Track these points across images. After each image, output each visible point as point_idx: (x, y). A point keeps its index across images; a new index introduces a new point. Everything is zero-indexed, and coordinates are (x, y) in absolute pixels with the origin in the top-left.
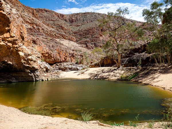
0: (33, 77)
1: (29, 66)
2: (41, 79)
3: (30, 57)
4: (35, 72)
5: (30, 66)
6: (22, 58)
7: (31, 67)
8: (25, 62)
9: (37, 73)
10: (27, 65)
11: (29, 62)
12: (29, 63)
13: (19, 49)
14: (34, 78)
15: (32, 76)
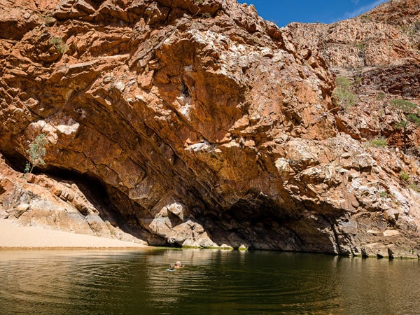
0: (331, 239)
1: (311, 199)
2: (358, 248)
3: (309, 171)
4: (337, 221)
5: (314, 200)
6: (285, 175)
7: (318, 203)
8: (296, 187)
9: (345, 224)
10: (304, 198)
11: (310, 186)
12: (310, 190)
13: (275, 151)
14: (334, 243)
15: (327, 235)
